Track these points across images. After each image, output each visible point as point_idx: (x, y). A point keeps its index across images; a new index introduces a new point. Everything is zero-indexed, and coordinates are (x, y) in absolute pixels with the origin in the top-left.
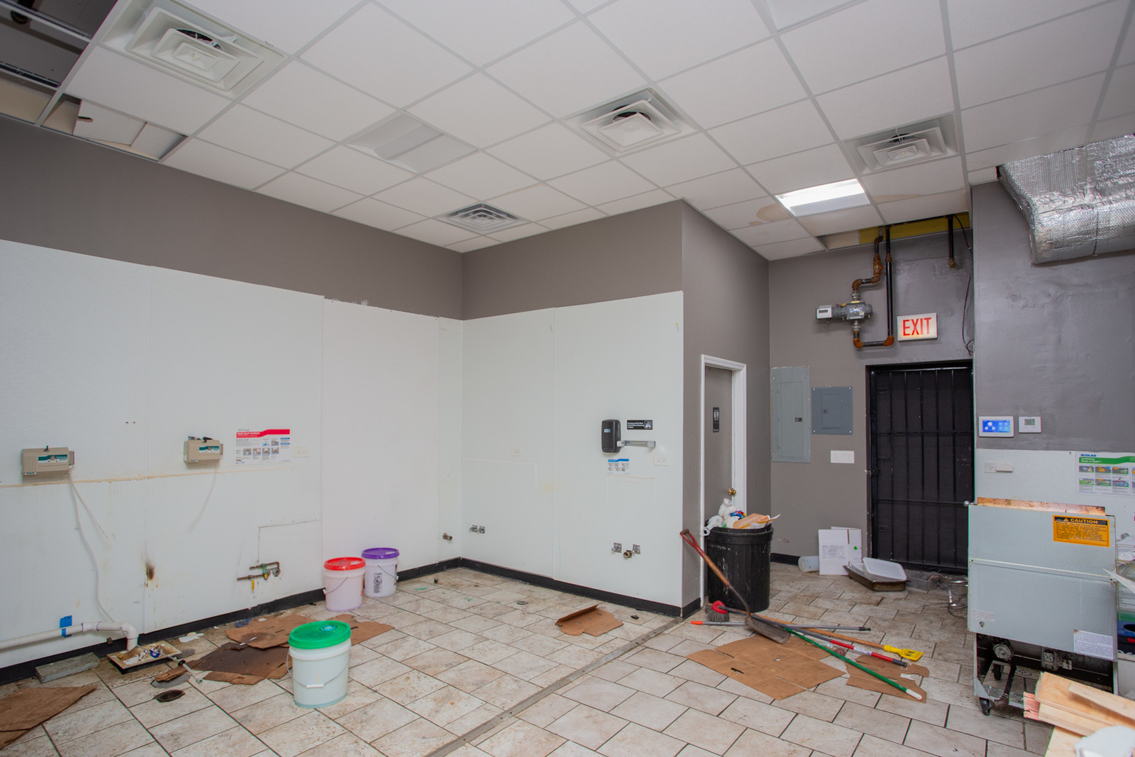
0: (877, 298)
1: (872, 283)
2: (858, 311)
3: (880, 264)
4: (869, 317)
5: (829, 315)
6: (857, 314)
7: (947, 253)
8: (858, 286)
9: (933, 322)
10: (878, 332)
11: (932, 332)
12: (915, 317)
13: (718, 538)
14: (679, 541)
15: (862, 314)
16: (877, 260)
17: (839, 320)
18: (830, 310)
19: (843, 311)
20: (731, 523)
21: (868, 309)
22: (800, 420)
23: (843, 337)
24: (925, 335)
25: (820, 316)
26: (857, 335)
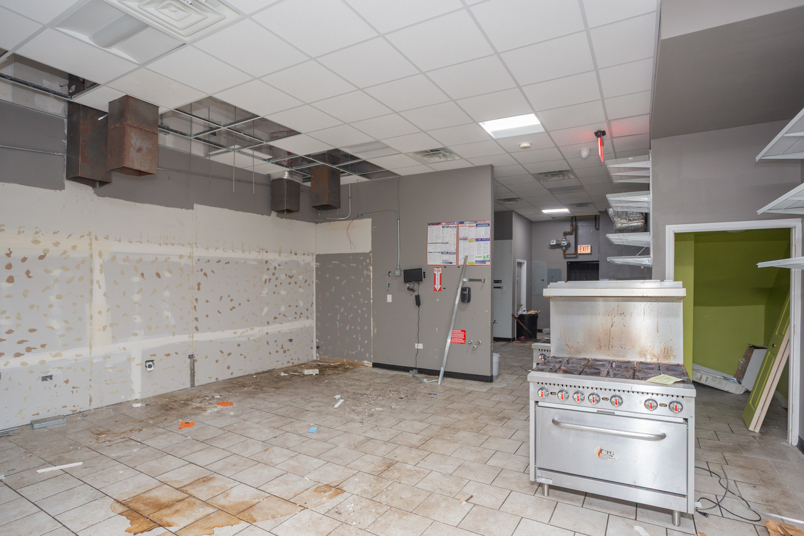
0: (571, 238)
1: (570, 234)
2: (564, 243)
3: (573, 227)
4: (569, 245)
5: (555, 243)
6: (564, 244)
7: (594, 225)
8: (565, 234)
9: (589, 248)
10: (571, 250)
11: (589, 251)
12: (584, 246)
13: (521, 317)
14: (511, 317)
15: (566, 244)
16: (572, 225)
17: (558, 246)
18: (555, 242)
19: (560, 242)
20: (525, 313)
21: (568, 242)
22: (543, 280)
23: (559, 252)
24: (587, 252)
25: (551, 244)
26: (565, 251)
